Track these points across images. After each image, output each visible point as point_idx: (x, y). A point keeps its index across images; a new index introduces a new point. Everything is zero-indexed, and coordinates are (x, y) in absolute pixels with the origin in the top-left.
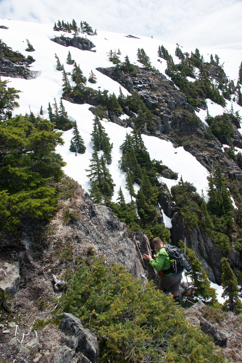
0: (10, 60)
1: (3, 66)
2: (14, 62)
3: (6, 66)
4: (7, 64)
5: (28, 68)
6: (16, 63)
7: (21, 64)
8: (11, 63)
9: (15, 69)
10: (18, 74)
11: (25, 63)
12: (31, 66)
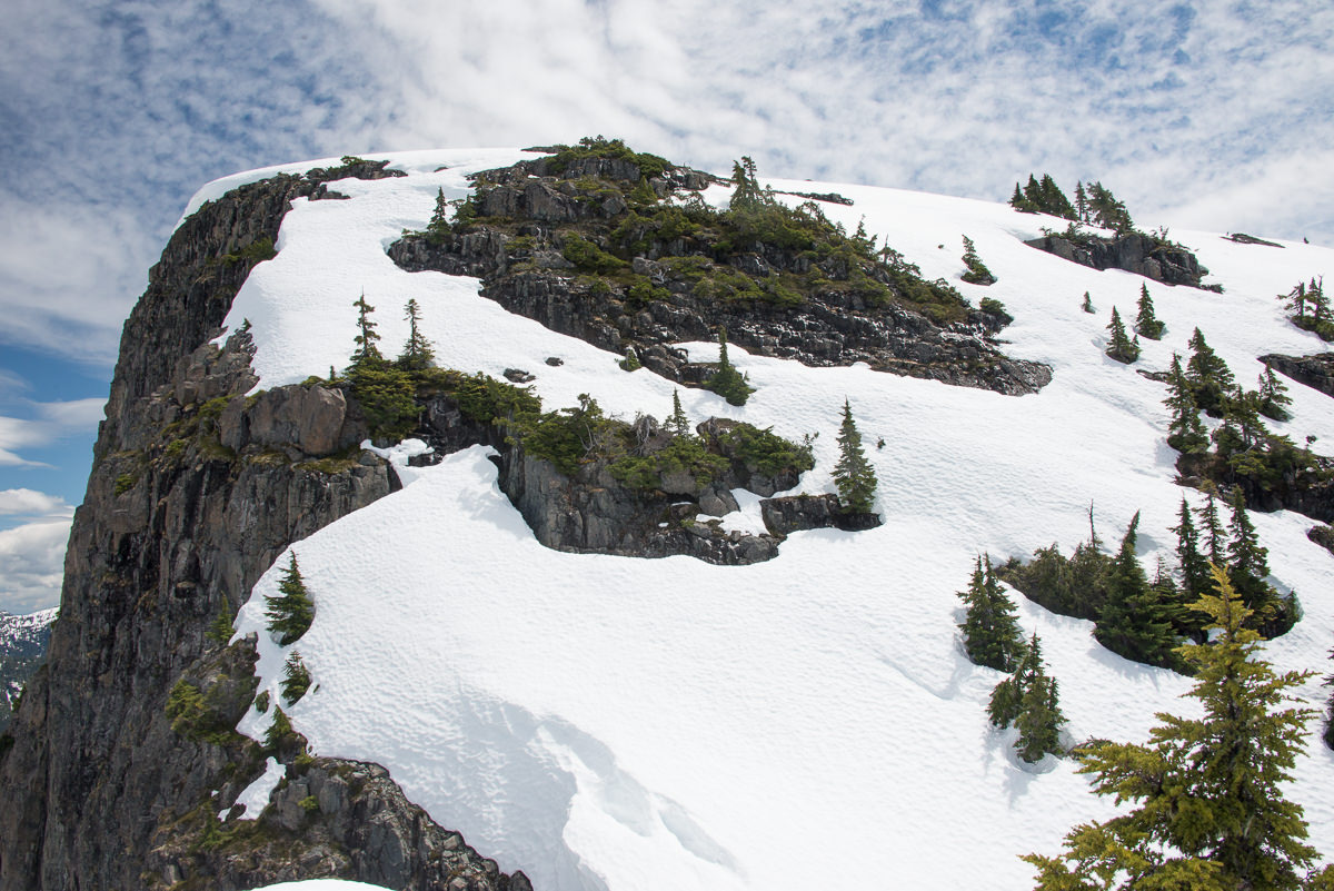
0: (923, 314)
1: (902, 336)
2: (939, 322)
3: (909, 336)
4: (914, 327)
5: (995, 348)
6: (947, 326)
7: (963, 331)
8: (928, 325)
9: (946, 348)
10: (964, 370)
11: (979, 328)
12: (1005, 339)
